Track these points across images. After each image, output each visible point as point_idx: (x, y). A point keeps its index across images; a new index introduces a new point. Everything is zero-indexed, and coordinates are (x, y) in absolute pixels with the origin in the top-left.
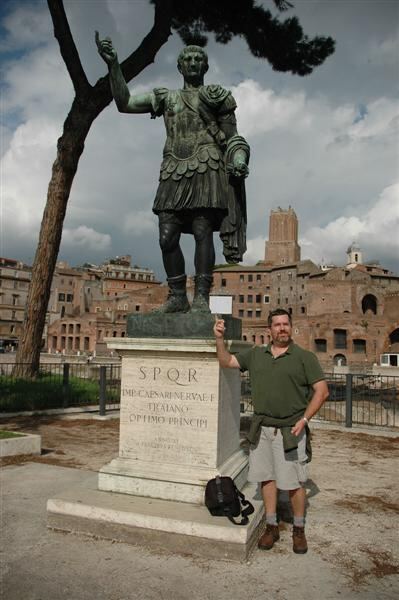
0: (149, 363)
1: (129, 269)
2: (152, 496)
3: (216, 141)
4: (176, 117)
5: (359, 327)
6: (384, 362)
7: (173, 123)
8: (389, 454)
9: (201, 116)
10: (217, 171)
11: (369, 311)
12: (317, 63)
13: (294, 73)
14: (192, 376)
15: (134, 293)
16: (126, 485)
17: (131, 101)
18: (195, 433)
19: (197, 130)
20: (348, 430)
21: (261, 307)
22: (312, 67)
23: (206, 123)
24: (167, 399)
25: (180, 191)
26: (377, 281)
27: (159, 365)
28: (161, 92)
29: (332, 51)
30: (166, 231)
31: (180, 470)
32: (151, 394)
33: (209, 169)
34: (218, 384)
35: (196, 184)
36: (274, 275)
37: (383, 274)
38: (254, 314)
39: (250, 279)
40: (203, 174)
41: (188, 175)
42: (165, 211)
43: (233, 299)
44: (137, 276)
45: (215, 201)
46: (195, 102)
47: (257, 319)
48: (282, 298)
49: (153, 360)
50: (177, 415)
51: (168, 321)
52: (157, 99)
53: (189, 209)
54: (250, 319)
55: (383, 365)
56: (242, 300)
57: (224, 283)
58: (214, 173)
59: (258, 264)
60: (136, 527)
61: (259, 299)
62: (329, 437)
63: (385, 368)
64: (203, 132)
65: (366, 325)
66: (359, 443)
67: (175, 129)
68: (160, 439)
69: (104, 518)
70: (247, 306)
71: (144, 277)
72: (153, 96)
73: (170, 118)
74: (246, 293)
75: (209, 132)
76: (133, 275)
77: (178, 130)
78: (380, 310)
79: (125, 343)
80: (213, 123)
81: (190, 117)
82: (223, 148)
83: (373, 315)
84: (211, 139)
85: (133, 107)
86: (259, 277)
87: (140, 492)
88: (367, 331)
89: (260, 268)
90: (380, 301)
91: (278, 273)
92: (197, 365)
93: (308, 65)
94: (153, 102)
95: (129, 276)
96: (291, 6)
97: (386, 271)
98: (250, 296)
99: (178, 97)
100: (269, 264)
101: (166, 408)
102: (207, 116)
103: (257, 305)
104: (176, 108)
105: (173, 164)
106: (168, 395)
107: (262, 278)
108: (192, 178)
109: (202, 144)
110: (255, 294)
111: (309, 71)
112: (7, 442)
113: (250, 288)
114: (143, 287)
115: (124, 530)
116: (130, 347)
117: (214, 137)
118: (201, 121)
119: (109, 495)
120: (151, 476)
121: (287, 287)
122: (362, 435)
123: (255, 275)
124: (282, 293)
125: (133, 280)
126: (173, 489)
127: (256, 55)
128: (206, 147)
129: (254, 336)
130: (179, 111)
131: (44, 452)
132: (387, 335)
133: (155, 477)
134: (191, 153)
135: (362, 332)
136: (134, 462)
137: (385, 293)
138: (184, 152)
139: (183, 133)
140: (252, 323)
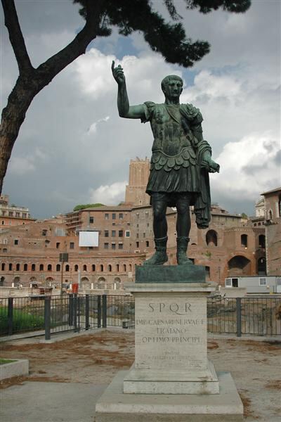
0: (156, 301)
1: (7, 208)
2: (166, 393)
3: (192, 144)
4: (163, 125)
5: (204, 257)
6: (228, 285)
7: (162, 129)
8: (276, 353)
9: (183, 126)
10: (195, 166)
11: (211, 243)
12: (197, 59)
13: (180, 65)
14: (187, 308)
15: (12, 229)
16: (146, 387)
17: (131, 111)
18: (191, 346)
19: (179, 136)
20: (239, 338)
21: (122, 241)
22: (194, 61)
23: (186, 132)
24: (171, 325)
25: (170, 178)
26: (217, 218)
27: (163, 302)
28: (151, 105)
29: (208, 51)
30: (159, 206)
31: (183, 373)
32: (158, 322)
33: (191, 165)
34: (206, 313)
35: (182, 175)
36: (134, 214)
37: (221, 213)
38: (117, 246)
39: (114, 217)
40: (187, 168)
41: (176, 168)
42: (159, 192)
43: (100, 234)
44: (14, 214)
45: (195, 187)
46: (178, 116)
47: (120, 251)
48: (141, 233)
49: (158, 299)
50: (178, 335)
51: (167, 271)
52: (149, 111)
53: (177, 193)
54: (113, 251)
55: (227, 286)
56: (107, 235)
57: (91, 221)
58: (193, 167)
59: (120, 205)
60: (166, 414)
61: (121, 234)
62: (228, 345)
63: (229, 289)
64: (184, 138)
65: (210, 255)
66: (252, 347)
67: (163, 134)
68: (166, 353)
69: (142, 411)
70: (111, 240)
71: (21, 215)
72: (145, 107)
73: (159, 126)
74: (110, 229)
75: (188, 138)
76: (11, 213)
77: (166, 135)
78: (220, 242)
79: (140, 287)
80: (190, 131)
81: (175, 126)
82: (195, 149)
83: (214, 246)
84: (189, 143)
85: (132, 115)
86: (121, 216)
87: (156, 392)
88: (210, 259)
89: (122, 208)
90: (220, 235)
91: (137, 212)
92: (191, 301)
93: (191, 60)
94: (146, 112)
95: (7, 214)
96: (182, 18)
97: (223, 211)
98: (114, 232)
99: (164, 111)
100: (130, 204)
101: (170, 331)
102: (187, 127)
103: (120, 238)
104: (164, 119)
105: (164, 159)
106: (171, 322)
107: (124, 216)
108: (179, 170)
109: (184, 146)
110: (117, 230)
111: (191, 64)
112: (5, 367)
113: (114, 224)
114: (20, 223)
115: (158, 417)
116: (144, 290)
117: (191, 141)
118: (182, 129)
119: (134, 395)
120: (164, 379)
121: (145, 224)
122: (251, 341)
123: (117, 214)
124: (140, 229)
125: (10, 218)
126: (181, 386)
127: (154, 50)
128: (187, 149)
129: (118, 265)
130: (166, 121)
131: (30, 373)
132: (226, 262)
133: (167, 379)
134: (177, 152)
135: (207, 261)
136: (147, 371)
137: (223, 229)
138: (171, 152)
139: (170, 137)
140: (115, 254)
